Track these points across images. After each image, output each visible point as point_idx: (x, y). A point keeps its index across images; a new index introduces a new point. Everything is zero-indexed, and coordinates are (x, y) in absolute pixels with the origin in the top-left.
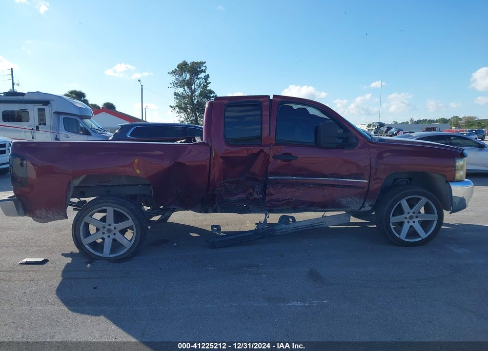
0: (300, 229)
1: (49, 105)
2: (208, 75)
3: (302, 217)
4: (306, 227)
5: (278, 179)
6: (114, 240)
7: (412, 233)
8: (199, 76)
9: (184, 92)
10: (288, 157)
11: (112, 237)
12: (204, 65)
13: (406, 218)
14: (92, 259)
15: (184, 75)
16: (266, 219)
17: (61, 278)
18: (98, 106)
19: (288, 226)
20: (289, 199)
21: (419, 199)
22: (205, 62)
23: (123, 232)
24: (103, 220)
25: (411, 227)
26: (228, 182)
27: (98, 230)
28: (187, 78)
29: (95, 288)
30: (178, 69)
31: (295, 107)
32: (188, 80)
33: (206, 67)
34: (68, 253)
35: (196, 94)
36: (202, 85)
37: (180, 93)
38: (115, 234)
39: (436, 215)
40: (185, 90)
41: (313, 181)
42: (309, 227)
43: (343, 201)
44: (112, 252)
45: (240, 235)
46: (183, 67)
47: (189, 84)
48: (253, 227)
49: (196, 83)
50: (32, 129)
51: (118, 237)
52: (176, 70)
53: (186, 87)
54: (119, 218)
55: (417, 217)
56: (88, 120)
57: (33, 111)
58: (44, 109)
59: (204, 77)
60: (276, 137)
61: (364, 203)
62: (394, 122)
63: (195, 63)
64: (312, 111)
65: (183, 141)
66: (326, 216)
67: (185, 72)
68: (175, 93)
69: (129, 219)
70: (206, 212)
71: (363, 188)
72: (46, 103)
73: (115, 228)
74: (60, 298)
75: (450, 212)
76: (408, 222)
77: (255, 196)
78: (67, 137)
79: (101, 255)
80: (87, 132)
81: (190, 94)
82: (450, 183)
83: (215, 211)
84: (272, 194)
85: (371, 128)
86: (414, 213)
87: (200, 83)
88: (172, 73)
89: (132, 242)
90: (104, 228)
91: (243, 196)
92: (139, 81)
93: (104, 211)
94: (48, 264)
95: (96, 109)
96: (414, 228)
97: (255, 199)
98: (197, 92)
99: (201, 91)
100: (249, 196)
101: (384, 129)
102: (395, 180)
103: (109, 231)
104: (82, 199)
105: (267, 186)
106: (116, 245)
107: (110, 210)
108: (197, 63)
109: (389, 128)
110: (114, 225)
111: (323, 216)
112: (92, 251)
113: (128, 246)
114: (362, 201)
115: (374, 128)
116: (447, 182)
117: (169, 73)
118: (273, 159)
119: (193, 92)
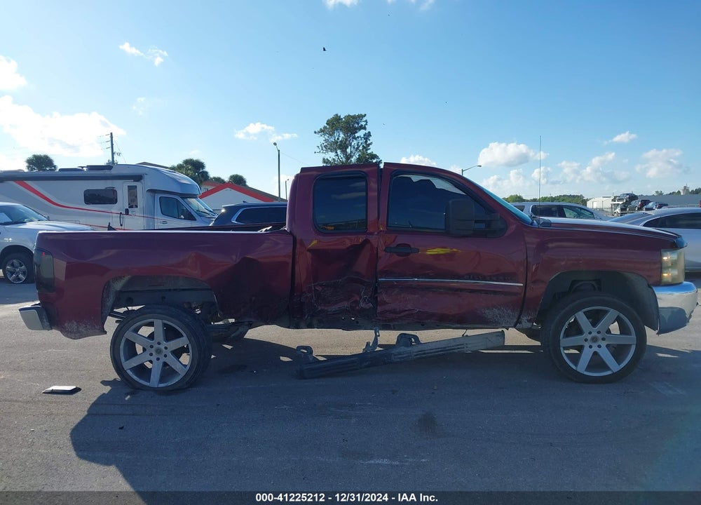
0: (428, 353)
1: (142, 181)
2: (369, 132)
3: (429, 336)
4: (437, 352)
5: (392, 281)
6: (165, 364)
7: (597, 363)
8: (357, 135)
9: (336, 158)
10: (405, 250)
11: (163, 359)
12: (364, 119)
13: (586, 340)
14: (135, 389)
15: (336, 134)
16: (376, 339)
17: (86, 413)
18: (223, 180)
19: (410, 349)
20: (409, 310)
21: (606, 312)
22: (365, 115)
23: (177, 353)
24: (151, 336)
25: (595, 353)
26: (321, 285)
27: (144, 350)
28: (340, 139)
29: (122, 428)
30: (328, 127)
31: (415, 178)
32: (341, 141)
33: (366, 121)
34: (110, 380)
35: (352, 160)
36: (361, 148)
37: (330, 160)
38: (165, 356)
39: (634, 336)
40: (337, 155)
41: (442, 284)
42: (441, 351)
43: (489, 314)
44: (161, 381)
45: (339, 361)
46: (335, 124)
47: (343, 146)
48: (359, 350)
49: (353, 144)
50: (121, 213)
51: (171, 360)
52: (325, 127)
53: (339, 152)
54: (171, 334)
55: (603, 339)
56: (194, 200)
57: (122, 189)
58: (136, 187)
59: (364, 135)
60: (387, 222)
61: (519, 318)
62: (657, 192)
63: (352, 117)
64: (439, 184)
65: (268, 228)
66: (467, 336)
67: (337, 130)
68: (324, 159)
69: (182, 336)
70: (297, 327)
71: (515, 294)
72: (138, 178)
73: (166, 348)
74: (72, 440)
75: (657, 331)
76: (591, 347)
77: (362, 305)
78: (165, 222)
79: (148, 384)
80: (190, 217)
81: (344, 160)
82: (654, 288)
83: (310, 326)
84: (385, 303)
85: (617, 202)
86: (599, 332)
87: (358, 145)
88: (319, 132)
89: (188, 368)
90: (152, 347)
91: (345, 304)
92: (275, 144)
93: (151, 324)
94: (79, 394)
95: (219, 184)
96: (599, 355)
97: (363, 310)
98: (354, 157)
99: (359, 155)
100: (354, 305)
101: (637, 203)
102: (574, 282)
103: (158, 351)
104: (130, 308)
105: (379, 291)
106: (167, 371)
107: (158, 323)
108: (354, 117)
109: (645, 202)
110: (164, 344)
111: (463, 335)
112: (135, 377)
113: (182, 372)
114: (516, 315)
115: (621, 203)
116: (649, 286)
117: (315, 132)
118: (384, 253)
119: (348, 157)
